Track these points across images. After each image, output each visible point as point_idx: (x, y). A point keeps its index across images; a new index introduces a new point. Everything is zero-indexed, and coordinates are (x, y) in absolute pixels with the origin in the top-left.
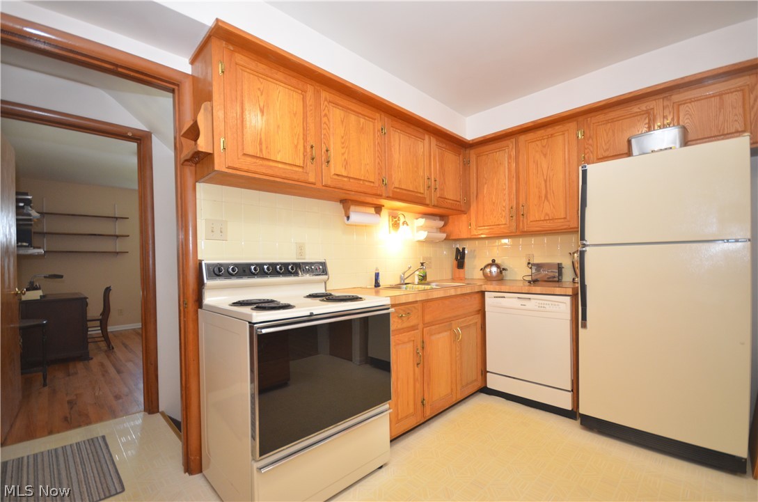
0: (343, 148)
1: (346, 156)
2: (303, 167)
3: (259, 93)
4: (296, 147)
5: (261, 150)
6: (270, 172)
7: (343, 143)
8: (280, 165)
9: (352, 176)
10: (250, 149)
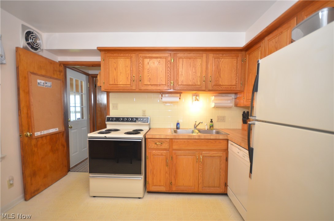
0: (148, 74)
1: (150, 76)
2: (130, 85)
3: (114, 63)
4: (127, 78)
5: (115, 82)
6: (118, 88)
7: (148, 72)
8: (122, 86)
9: (152, 84)
10: (111, 83)
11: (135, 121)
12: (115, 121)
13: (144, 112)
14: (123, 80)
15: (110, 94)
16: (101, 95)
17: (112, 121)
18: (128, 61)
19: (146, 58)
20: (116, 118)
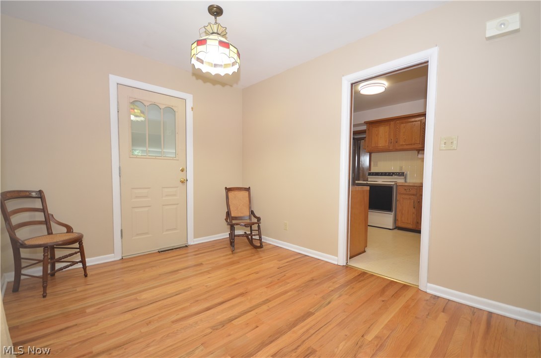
0: (403, 136)
1: (405, 138)
2: (388, 146)
3: (376, 131)
4: (386, 141)
5: (376, 145)
7: (404, 134)
8: (381, 147)
9: (408, 144)
10: (373, 146)
11: (392, 175)
12: (375, 175)
13: (401, 168)
14: (382, 143)
15: (372, 154)
16: (364, 156)
17: (372, 175)
18: (387, 128)
19: (402, 123)
20: (376, 173)
